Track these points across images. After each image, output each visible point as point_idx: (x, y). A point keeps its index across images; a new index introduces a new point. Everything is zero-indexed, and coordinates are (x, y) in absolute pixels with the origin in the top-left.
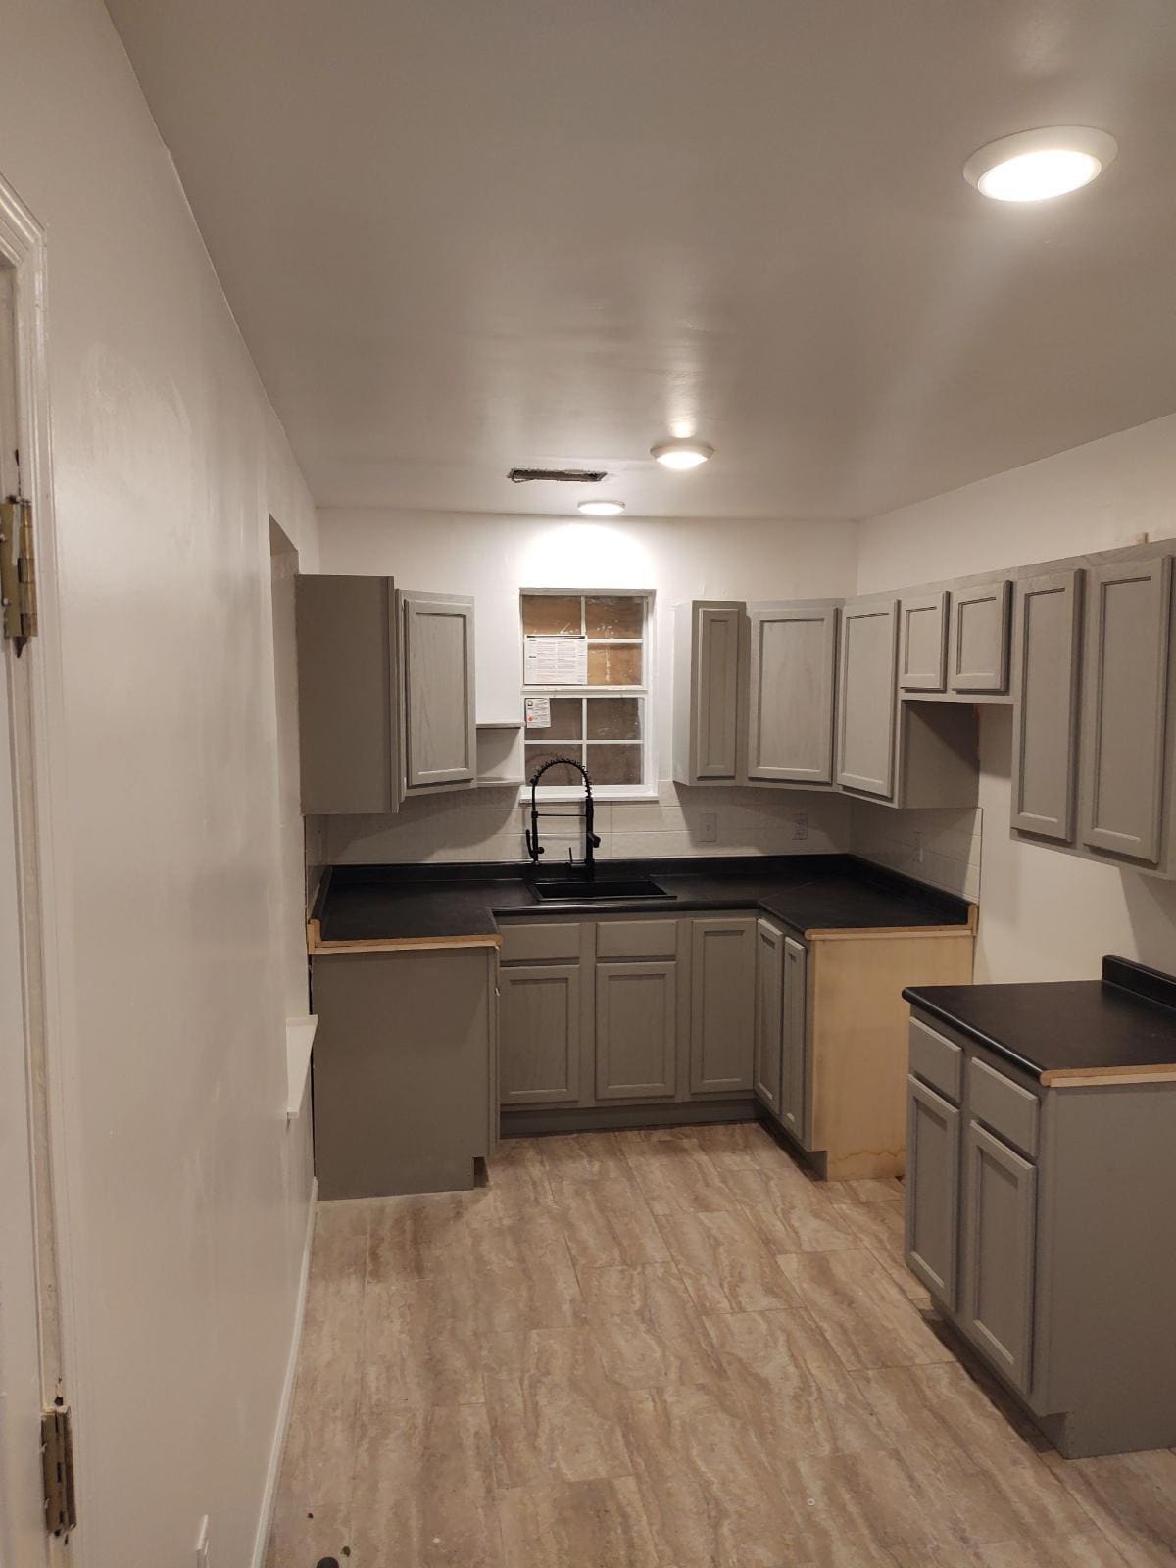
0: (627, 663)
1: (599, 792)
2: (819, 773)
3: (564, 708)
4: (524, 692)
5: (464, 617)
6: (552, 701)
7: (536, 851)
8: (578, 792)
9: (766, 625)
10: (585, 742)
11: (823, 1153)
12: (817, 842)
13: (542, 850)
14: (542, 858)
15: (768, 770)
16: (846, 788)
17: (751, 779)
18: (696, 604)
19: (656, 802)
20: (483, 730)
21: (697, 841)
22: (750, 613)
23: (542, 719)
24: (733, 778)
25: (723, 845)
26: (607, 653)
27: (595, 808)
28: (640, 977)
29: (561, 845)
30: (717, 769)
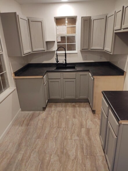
0: (74, 30)
1: (67, 52)
2: (101, 48)
3: (63, 38)
4: (56, 36)
5: (41, 22)
6: (61, 37)
7: (57, 61)
8: (64, 52)
9: (94, 20)
10: (66, 44)
11: (95, 110)
12: (104, 60)
13: (59, 61)
14: (58, 62)
15: (93, 48)
16: (106, 51)
17: (91, 49)
18: (82, 17)
19: (77, 53)
20: (47, 42)
21: (84, 59)
22: (92, 19)
23: (60, 40)
24: (88, 49)
25: (88, 60)
26: (70, 28)
27: (67, 54)
28: (70, 81)
29: (61, 60)
30: (85, 48)
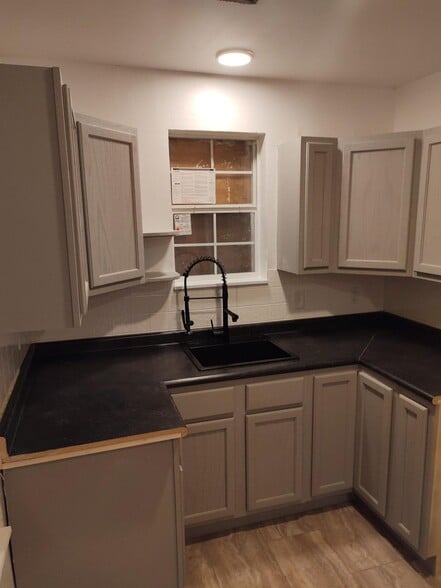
1: (233, 279)
2: (394, 262)
3: (200, 220)
4: (173, 210)
5: (130, 144)
6: (193, 215)
7: (188, 323)
8: (216, 279)
9: (355, 155)
10: (215, 244)
11: (434, 559)
13: (192, 323)
14: (192, 327)
15: (353, 261)
16: (419, 274)
17: (340, 268)
18: (304, 140)
19: (266, 284)
20: (148, 238)
21: (292, 308)
22: (341, 146)
23: (186, 228)
24: (327, 267)
25: (309, 310)
26: (228, 181)
27: (229, 291)
29: (205, 317)
30: (318, 262)
